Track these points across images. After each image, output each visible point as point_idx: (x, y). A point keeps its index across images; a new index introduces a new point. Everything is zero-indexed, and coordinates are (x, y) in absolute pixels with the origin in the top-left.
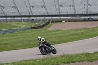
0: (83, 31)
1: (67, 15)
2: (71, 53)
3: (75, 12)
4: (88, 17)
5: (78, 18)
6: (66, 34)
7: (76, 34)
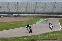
0: (14, 23)
1: (4, 13)
2: (6, 37)
3: (9, 11)
4: (18, 15)
5: (11, 15)
6: (3, 25)
7: (10, 25)
